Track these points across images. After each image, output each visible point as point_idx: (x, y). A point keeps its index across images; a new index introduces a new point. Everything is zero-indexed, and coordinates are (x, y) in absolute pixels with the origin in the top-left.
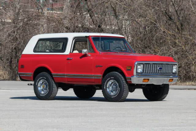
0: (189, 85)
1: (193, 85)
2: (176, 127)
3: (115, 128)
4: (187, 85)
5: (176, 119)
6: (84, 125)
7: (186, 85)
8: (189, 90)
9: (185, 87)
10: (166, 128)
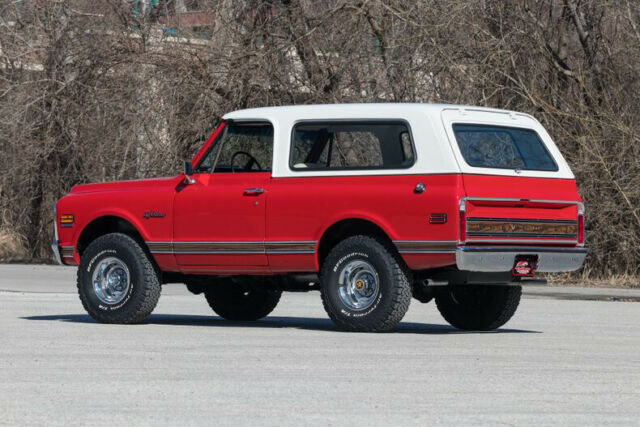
0: (618, 286)
1: (632, 286)
2: (525, 417)
3: (322, 414)
4: (612, 287)
5: (534, 390)
6: (221, 405)
7: (608, 285)
8: (616, 302)
9: (606, 291)
10: (491, 417)
